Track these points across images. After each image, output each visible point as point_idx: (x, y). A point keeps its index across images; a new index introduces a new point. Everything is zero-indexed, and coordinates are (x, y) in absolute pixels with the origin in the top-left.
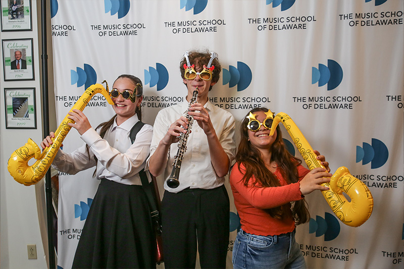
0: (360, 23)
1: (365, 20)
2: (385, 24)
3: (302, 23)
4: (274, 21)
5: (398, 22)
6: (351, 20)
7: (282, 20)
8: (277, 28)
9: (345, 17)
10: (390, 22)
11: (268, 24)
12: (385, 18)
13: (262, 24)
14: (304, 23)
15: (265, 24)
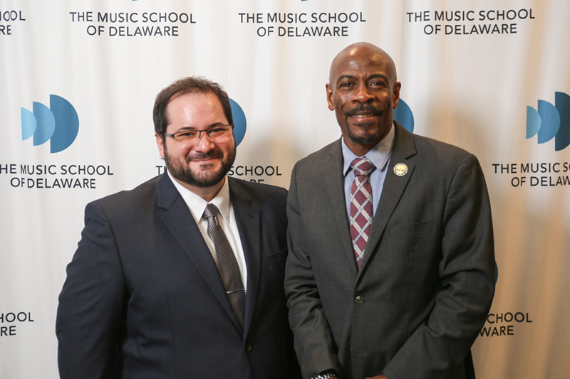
0: (443, 28)
1: (453, 23)
2: (488, 32)
3: (340, 25)
4: (287, 19)
5: (509, 30)
6: (427, 23)
7: (303, 18)
8: (294, 34)
9: (416, 17)
10: (496, 29)
11: (276, 25)
12: (487, 22)
13: (266, 24)
14: (344, 25)
15: (271, 24)
